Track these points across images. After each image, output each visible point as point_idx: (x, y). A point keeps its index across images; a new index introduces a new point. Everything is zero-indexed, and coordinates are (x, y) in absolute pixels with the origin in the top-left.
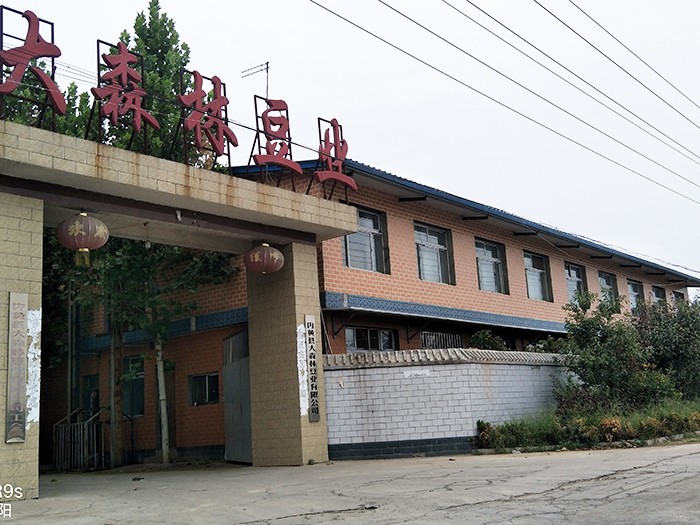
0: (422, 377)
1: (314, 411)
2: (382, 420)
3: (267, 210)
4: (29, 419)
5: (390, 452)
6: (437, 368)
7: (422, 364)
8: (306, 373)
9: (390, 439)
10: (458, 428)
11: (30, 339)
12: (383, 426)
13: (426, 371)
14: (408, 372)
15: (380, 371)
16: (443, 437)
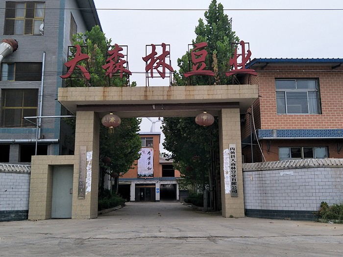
0: (290, 175)
1: (234, 191)
2: (270, 198)
3: (192, 98)
4: (87, 190)
5: (274, 216)
6: (297, 170)
7: (289, 168)
8: (229, 173)
9: (274, 209)
10: (307, 205)
11: (87, 162)
12: (270, 202)
13: (291, 172)
14: (282, 173)
15: (269, 172)
16: (300, 210)
